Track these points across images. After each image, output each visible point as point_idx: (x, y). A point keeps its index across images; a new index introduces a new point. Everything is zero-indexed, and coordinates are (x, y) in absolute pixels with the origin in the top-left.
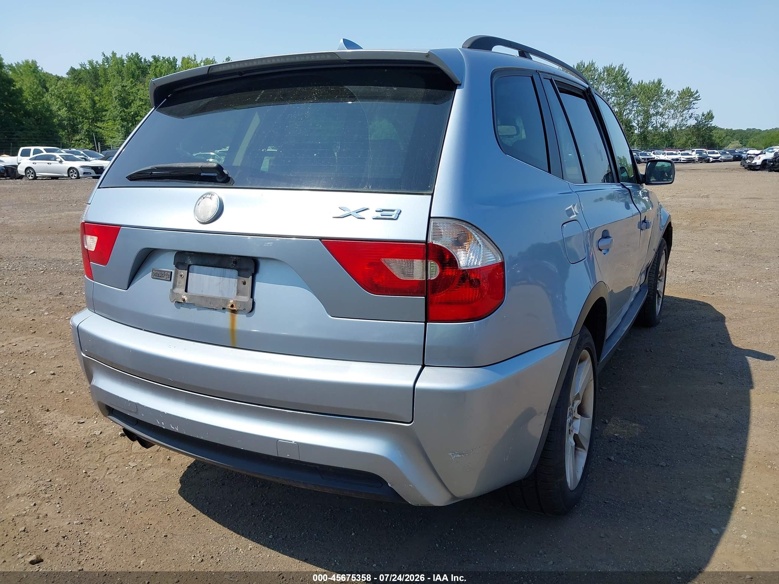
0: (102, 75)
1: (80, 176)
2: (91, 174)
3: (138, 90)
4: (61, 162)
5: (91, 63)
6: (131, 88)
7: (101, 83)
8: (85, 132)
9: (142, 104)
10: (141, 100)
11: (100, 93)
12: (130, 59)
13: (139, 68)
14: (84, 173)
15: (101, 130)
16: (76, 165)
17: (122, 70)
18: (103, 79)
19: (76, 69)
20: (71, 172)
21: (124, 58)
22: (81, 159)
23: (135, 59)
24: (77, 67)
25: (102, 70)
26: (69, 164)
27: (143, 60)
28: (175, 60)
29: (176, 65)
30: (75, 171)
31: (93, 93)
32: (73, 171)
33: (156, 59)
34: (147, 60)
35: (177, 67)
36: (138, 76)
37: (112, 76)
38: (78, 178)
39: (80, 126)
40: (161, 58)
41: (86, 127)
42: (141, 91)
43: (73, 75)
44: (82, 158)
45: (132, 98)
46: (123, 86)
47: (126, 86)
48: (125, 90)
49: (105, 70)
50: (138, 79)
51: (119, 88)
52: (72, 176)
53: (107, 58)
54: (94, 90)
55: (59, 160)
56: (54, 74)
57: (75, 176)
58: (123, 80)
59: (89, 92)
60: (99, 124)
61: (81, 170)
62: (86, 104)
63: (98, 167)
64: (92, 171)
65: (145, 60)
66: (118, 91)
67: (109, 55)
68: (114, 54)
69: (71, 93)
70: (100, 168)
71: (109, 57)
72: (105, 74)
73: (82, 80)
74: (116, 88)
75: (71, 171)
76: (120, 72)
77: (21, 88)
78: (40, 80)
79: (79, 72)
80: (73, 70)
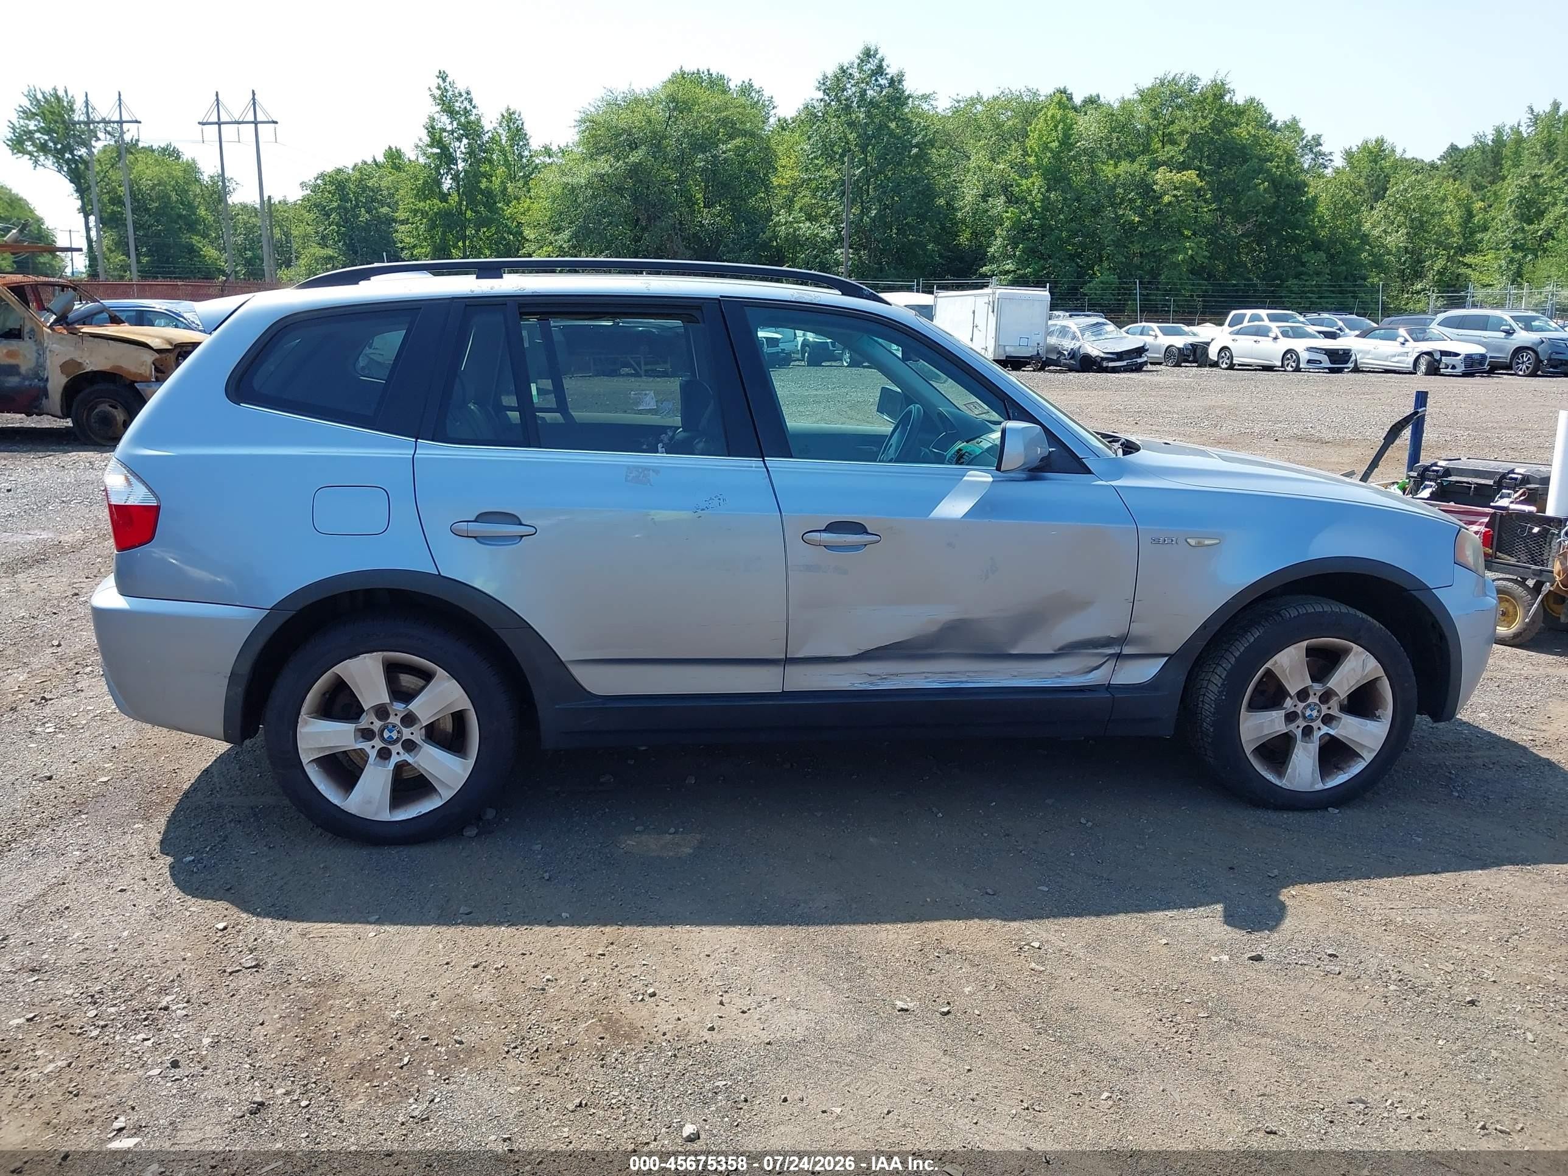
0: (1509, 154)
1: (1301, 366)
2: (1321, 363)
4: (1276, 338)
5: (1498, 131)
7: (1502, 172)
8: (1434, 276)
11: (1490, 193)
14: (1309, 361)
15: (1469, 271)
16: (1300, 345)
18: (1509, 163)
19: (1461, 147)
20: (1288, 359)
22: (1317, 334)
24: (1465, 143)
25: (1512, 143)
26: (1286, 344)
30: (1294, 357)
31: (1474, 194)
32: (1292, 356)
37: (1529, 154)
38: (1297, 369)
39: (1428, 263)
41: (1439, 265)
43: (1451, 161)
44: (1319, 332)
45: (1549, 200)
47: (1542, 176)
49: (1521, 141)
51: (1526, 181)
52: (1288, 365)
53: (1537, 117)
54: (1478, 188)
55: (1272, 335)
57: (1292, 367)
60: (1469, 259)
61: (1304, 356)
62: (1452, 219)
63: (1338, 350)
64: (1325, 358)
66: (1521, 187)
67: (1543, 108)
68: (1556, 106)
69: (1427, 197)
70: (1340, 352)
71: (1541, 113)
72: (1517, 153)
74: (1519, 182)
75: (1289, 356)
77: (1315, 199)
78: (1379, 176)
79: (1465, 152)
80: (1454, 148)
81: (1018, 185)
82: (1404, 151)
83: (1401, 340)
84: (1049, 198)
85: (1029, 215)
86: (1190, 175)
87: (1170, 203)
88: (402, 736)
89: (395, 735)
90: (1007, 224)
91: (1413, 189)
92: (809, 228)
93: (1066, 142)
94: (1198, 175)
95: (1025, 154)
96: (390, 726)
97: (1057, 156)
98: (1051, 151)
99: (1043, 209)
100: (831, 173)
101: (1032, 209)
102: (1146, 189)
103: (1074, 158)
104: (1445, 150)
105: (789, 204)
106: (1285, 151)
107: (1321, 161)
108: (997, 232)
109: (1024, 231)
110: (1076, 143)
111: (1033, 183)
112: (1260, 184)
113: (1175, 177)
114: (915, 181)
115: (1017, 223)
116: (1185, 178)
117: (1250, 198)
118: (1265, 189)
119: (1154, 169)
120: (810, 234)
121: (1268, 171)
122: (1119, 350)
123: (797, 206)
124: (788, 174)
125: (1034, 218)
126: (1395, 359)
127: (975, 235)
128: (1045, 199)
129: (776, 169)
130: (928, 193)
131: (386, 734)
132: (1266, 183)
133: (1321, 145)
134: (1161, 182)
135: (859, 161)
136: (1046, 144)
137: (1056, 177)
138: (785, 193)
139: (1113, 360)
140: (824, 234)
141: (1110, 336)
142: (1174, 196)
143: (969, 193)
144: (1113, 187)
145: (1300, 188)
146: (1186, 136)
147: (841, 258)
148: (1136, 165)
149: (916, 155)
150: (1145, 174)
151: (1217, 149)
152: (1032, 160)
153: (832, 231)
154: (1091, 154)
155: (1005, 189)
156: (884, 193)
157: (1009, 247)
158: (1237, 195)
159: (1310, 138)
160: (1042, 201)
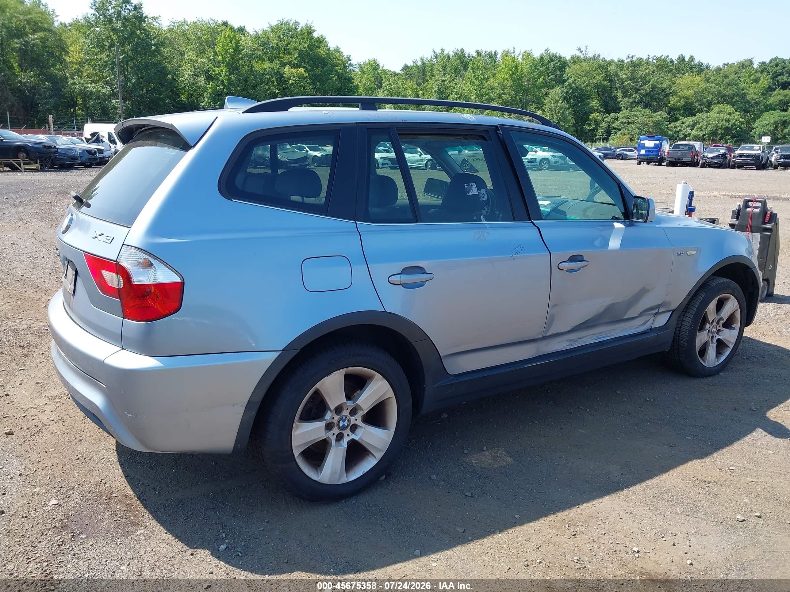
0: (429, 70)
3: (456, 84)
5: (422, 60)
6: (450, 82)
7: (427, 78)
9: (457, 98)
10: (457, 93)
11: (425, 87)
12: (456, 55)
13: (462, 63)
17: (446, 65)
18: (429, 74)
19: (409, 65)
21: (451, 54)
23: (461, 56)
24: (410, 64)
25: (429, 66)
27: (466, 55)
28: (496, 53)
29: (496, 58)
31: (418, 87)
33: (479, 53)
34: (470, 55)
35: (497, 60)
36: (460, 71)
37: (437, 71)
40: (484, 52)
42: (458, 85)
43: (405, 72)
45: (449, 91)
46: (443, 81)
47: (446, 81)
48: (444, 84)
49: (432, 65)
50: (459, 73)
51: (439, 82)
53: (437, 55)
54: (419, 85)
56: (392, 71)
58: (444, 74)
59: (415, 86)
65: (469, 54)
66: (438, 85)
67: (438, 51)
68: (443, 50)
69: (399, 88)
71: (438, 53)
72: (432, 70)
73: (412, 75)
74: (437, 83)
76: (444, 68)
77: (357, 85)
78: (377, 77)
79: (411, 68)
80: (406, 66)
81: (214, 71)
82: (383, 66)
83: (419, 153)
84: (231, 78)
85: (221, 87)
86: (301, 70)
87: (292, 84)
88: (350, 423)
89: (346, 423)
90: (210, 90)
91: (394, 84)
92: (95, 87)
93: (237, 50)
94: (304, 71)
95: (216, 54)
96: (344, 418)
97: (232, 57)
98: (230, 54)
99: (229, 84)
100: (104, 57)
101: (223, 83)
102: (280, 76)
103: (242, 59)
104: (403, 67)
105: (79, 72)
106: (343, 63)
107: (351, 68)
108: (205, 95)
109: (219, 95)
110: (242, 51)
111: (222, 70)
112: (333, 77)
113: (294, 71)
114: (155, 64)
115: (214, 91)
116: (298, 72)
117: (329, 83)
118: (336, 80)
119: (283, 66)
120: (96, 90)
121: (336, 71)
122: (296, 158)
123: (85, 74)
124: (76, 56)
125: (224, 88)
126: (418, 163)
127: (190, 95)
128: (229, 79)
129: (68, 53)
130: (164, 72)
131: (341, 424)
132: (336, 77)
133: (351, 60)
134: (287, 73)
135: (121, 51)
136: (226, 50)
137: (233, 68)
138: (76, 66)
139: (292, 163)
140: (104, 91)
141: (289, 151)
142: (294, 80)
143: (186, 72)
144: (263, 75)
145: (350, 80)
146: (296, 51)
147: (117, 105)
148: (274, 65)
149: (155, 51)
150: (279, 68)
151: (311, 58)
152: (220, 58)
153: (109, 89)
154: (250, 57)
155: (206, 72)
156: (139, 70)
157: (212, 103)
158: (323, 83)
159: (345, 57)
160: (228, 80)
